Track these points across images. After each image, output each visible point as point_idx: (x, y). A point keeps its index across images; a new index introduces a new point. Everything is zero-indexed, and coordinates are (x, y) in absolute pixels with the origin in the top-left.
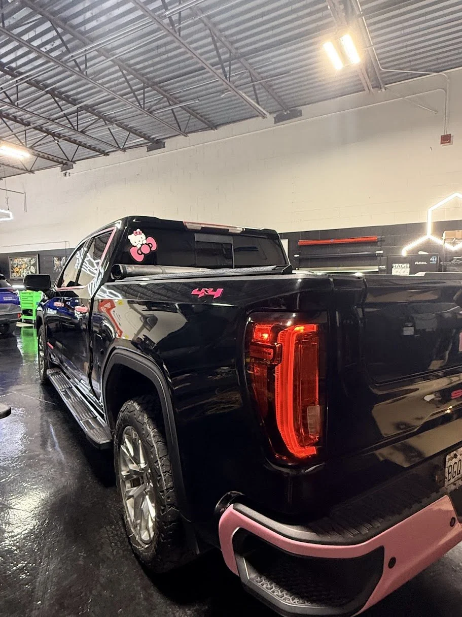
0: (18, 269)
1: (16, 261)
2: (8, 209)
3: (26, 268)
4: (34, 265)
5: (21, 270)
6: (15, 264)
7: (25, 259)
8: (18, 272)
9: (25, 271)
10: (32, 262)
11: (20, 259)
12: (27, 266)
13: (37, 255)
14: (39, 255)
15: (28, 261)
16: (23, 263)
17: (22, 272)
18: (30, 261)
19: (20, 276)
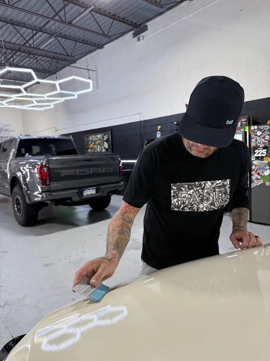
0: (92, 145)
1: (90, 138)
2: (89, 78)
3: (99, 144)
4: (107, 141)
5: (95, 146)
6: (90, 140)
7: (99, 136)
8: (92, 148)
9: (99, 147)
10: (105, 138)
11: (94, 136)
12: (100, 142)
13: (110, 131)
14: (111, 130)
15: (101, 137)
16: (96, 139)
17: (96, 148)
18: (103, 137)
19: (95, 152)
